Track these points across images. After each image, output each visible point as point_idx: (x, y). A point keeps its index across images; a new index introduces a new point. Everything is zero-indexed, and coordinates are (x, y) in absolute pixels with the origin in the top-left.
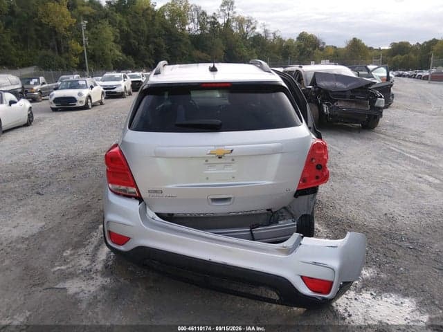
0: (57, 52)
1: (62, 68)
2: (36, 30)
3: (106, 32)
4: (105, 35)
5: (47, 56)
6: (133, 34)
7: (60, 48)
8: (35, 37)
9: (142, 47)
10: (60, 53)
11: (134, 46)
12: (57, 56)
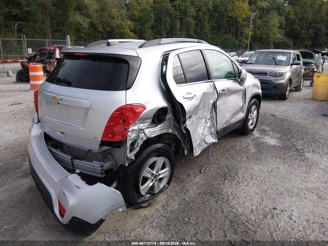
0: (234, 36)
1: (235, 47)
2: (227, 21)
3: (273, 21)
4: (272, 23)
5: (227, 39)
6: (298, 21)
7: (238, 33)
8: (225, 26)
9: (303, 31)
10: (237, 37)
11: (297, 31)
12: (233, 39)
